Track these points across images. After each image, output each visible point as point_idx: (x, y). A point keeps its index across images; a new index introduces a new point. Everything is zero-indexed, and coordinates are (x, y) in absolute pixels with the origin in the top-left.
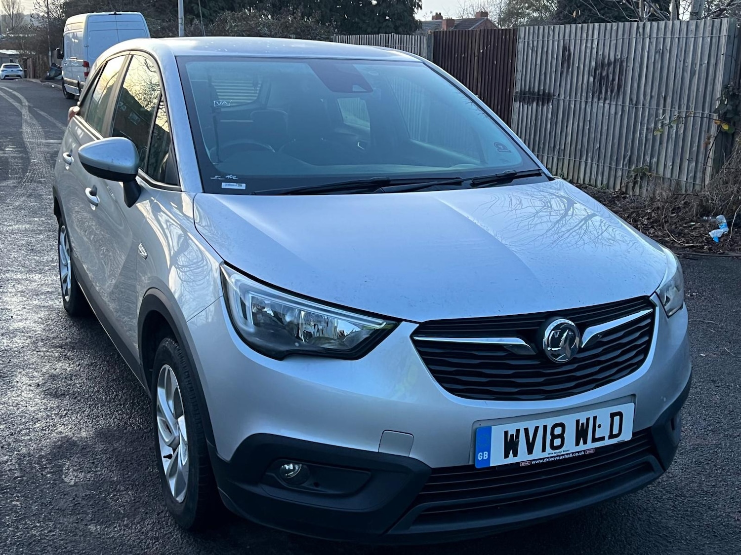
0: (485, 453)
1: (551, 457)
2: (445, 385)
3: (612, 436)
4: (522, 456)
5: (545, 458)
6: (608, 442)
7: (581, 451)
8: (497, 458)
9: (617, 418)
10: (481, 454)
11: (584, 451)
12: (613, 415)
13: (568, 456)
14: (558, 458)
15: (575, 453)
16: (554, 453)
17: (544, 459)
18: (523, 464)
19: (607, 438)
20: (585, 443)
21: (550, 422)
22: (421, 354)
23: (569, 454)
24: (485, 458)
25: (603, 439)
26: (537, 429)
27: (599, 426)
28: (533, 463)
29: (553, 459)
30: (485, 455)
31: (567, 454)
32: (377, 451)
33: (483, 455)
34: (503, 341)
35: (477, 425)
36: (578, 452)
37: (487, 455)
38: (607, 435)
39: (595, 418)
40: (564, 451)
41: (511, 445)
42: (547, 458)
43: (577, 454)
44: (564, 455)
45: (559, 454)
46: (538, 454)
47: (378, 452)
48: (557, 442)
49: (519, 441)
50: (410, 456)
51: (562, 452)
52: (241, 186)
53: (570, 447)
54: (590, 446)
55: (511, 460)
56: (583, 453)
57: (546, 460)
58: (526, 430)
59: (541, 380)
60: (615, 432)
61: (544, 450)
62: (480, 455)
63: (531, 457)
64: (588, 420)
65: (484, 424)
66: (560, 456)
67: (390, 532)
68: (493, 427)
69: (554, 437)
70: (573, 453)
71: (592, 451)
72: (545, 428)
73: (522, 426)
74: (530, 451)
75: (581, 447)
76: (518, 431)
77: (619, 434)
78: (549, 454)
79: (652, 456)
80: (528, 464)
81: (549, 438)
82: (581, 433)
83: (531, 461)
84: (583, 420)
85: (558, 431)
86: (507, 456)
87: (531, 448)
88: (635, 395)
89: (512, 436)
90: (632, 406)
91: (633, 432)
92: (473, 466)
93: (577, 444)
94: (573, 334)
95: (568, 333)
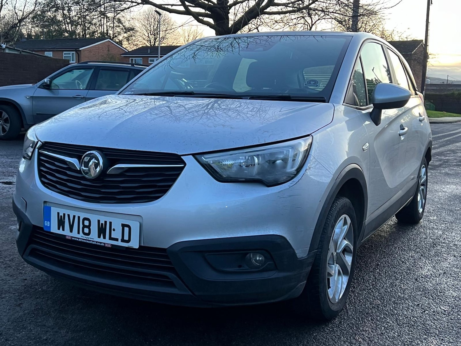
1: (83, 239)
3: (123, 240)
4: (66, 232)
6: (120, 243)
7: (102, 243)
8: (54, 227)
9: (126, 229)
11: (104, 243)
12: (124, 226)
13: (93, 243)
14: (87, 242)
16: (85, 237)
17: (79, 238)
18: (67, 237)
19: (120, 240)
20: (104, 238)
21: (83, 215)
22: (39, 160)
23: (94, 241)
24: (48, 226)
25: (117, 240)
26: (74, 217)
27: (114, 230)
28: (73, 239)
29: (84, 241)
30: (48, 224)
33: (47, 223)
37: (49, 224)
38: (120, 238)
39: (111, 223)
41: (61, 222)
42: (81, 239)
43: (99, 244)
44: (90, 241)
45: (88, 239)
46: (75, 234)
48: (86, 230)
49: (65, 222)
50: (26, 214)
53: (94, 237)
54: (107, 241)
55: (60, 232)
56: (103, 245)
57: (80, 240)
58: (69, 215)
59: (80, 187)
60: (126, 238)
61: (79, 233)
63: (71, 235)
64: (106, 222)
65: (48, 204)
68: (51, 207)
69: (84, 226)
70: (97, 242)
71: (109, 246)
72: (79, 217)
73: (67, 212)
74: (71, 231)
75: (101, 240)
76: (64, 214)
77: (128, 241)
78: (82, 237)
79: (173, 275)
80: (70, 238)
81: (81, 226)
82: (102, 230)
83: (72, 237)
84: (102, 222)
85: (87, 223)
86: (59, 228)
87: (71, 229)
88: (141, 217)
89: (61, 217)
90: (138, 224)
91: (142, 245)
92: (43, 228)
93: (99, 236)
94: (97, 162)
95: (94, 160)
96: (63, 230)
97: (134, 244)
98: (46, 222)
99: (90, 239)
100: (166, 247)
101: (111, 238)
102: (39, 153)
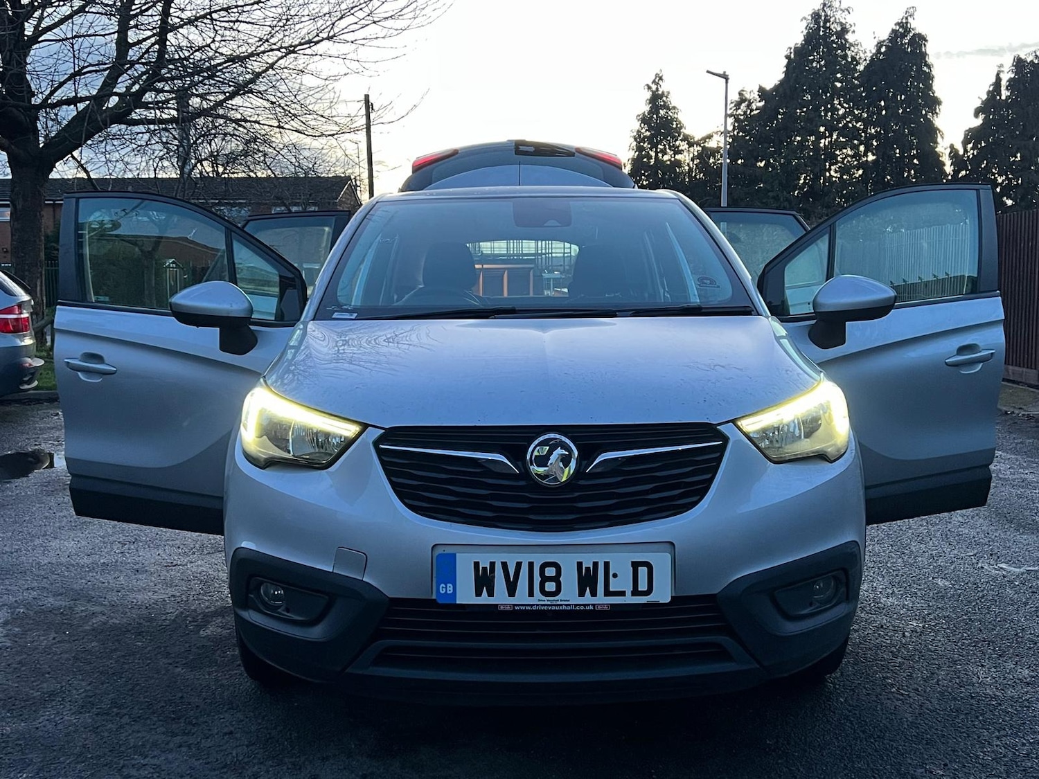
0: (448, 585)
1: (542, 605)
2: (406, 501)
3: (636, 592)
4: (500, 597)
5: (534, 605)
6: (630, 599)
7: (588, 605)
8: (466, 594)
9: (643, 571)
11: (594, 605)
12: (635, 565)
13: (569, 608)
14: (553, 608)
15: (580, 605)
16: (547, 600)
17: (532, 605)
18: (502, 608)
19: (629, 593)
20: (594, 594)
21: (539, 559)
22: (383, 463)
23: (570, 605)
24: (448, 592)
25: (622, 594)
26: (519, 565)
27: (615, 576)
28: (517, 608)
29: (546, 608)
30: (448, 589)
31: (567, 605)
32: (331, 571)
33: (446, 588)
35: (439, 551)
36: (585, 605)
37: (451, 589)
38: (629, 591)
39: (607, 565)
40: (561, 601)
41: (484, 581)
42: (537, 605)
43: (582, 608)
44: (561, 605)
45: (554, 603)
46: (522, 598)
47: (333, 572)
48: (550, 587)
49: (494, 577)
50: (364, 580)
51: (558, 601)
52: (352, 315)
53: (570, 595)
54: (601, 599)
55: (484, 599)
56: (592, 608)
57: (534, 608)
58: (504, 565)
59: (525, 505)
60: (643, 586)
61: (531, 594)
62: (443, 587)
63: (512, 600)
64: (596, 564)
65: (449, 550)
66: (555, 605)
67: (349, 670)
68: (457, 554)
69: (544, 579)
70: (576, 605)
71: (606, 608)
72: (531, 565)
73: (498, 558)
74: (512, 592)
75: (588, 599)
76: (492, 564)
77: (649, 592)
78: (539, 600)
79: (727, 638)
80: (508, 608)
81: (537, 579)
82: (587, 580)
83: (514, 605)
84: (588, 564)
85: (550, 572)
86: (479, 594)
87: (512, 589)
88: (672, 544)
89: (485, 569)
90: (668, 557)
91: (674, 595)
92: (435, 600)
93: (582, 594)
94: (567, 453)
95: (559, 451)
96: (491, 594)
97: (663, 594)
98: (443, 585)
99: (558, 603)
100: (716, 590)
101: (608, 593)
102: (380, 452)
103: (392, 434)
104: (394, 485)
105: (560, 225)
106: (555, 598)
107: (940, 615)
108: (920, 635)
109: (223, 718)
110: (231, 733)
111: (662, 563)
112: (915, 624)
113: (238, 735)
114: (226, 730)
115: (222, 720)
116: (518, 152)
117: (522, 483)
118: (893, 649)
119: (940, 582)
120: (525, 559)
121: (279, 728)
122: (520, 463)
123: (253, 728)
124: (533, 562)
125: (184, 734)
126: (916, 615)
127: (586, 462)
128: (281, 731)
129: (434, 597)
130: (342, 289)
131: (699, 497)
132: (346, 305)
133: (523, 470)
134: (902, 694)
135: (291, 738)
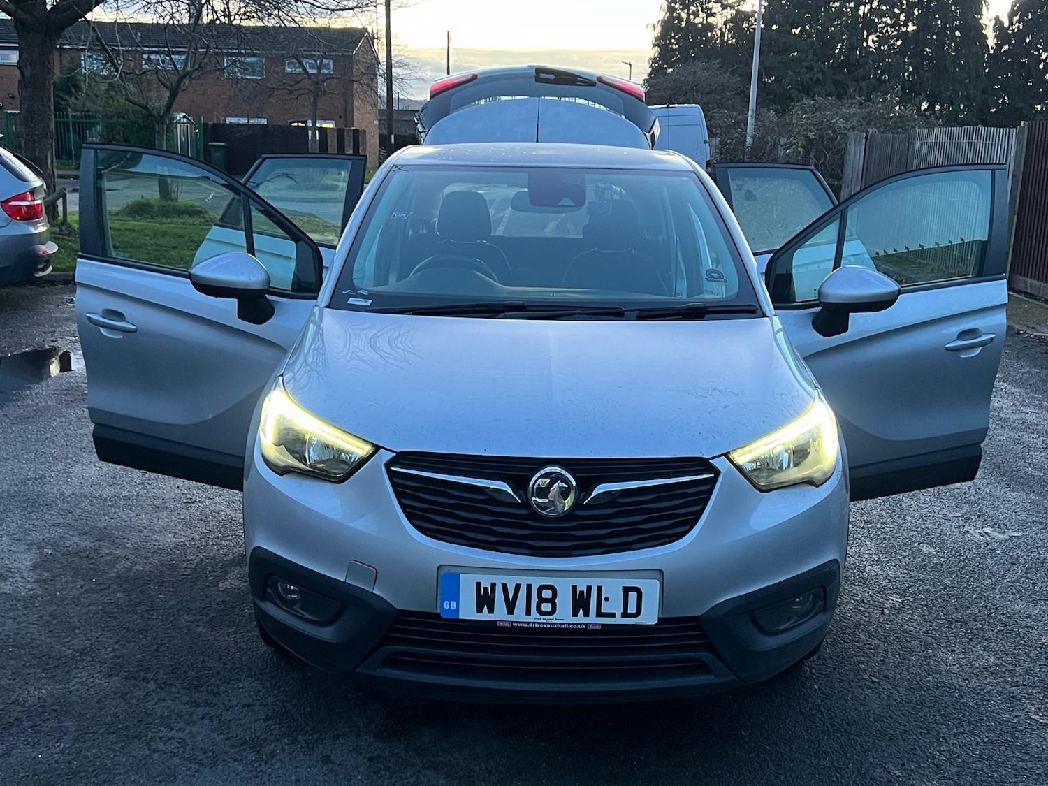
0: (452, 602)
1: (538, 623)
2: (415, 522)
3: (625, 614)
4: (499, 614)
5: (531, 622)
6: (619, 620)
7: (581, 624)
8: (468, 610)
9: (633, 596)
10: (447, 602)
11: (586, 625)
12: (626, 590)
13: (563, 626)
14: (549, 626)
15: (573, 624)
16: (543, 619)
17: (529, 623)
18: (501, 624)
19: (619, 614)
20: (586, 614)
21: (536, 582)
22: (394, 485)
23: (564, 624)
24: (452, 608)
25: (613, 615)
26: (518, 587)
27: (607, 599)
28: (515, 625)
29: (541, 626)
30: (452, 605)
31: (560, 624)
32: (343, 580)
33: (450, 604)
34: (482, 483)
35: (443, 571)
36: (577, 624)
37: (455, 605)
38: (619, 612)
39: (600, 589)
40: (557, 619)
41: (485, 599)
42: (534, 623)
43: (575, 627)
44: (556, 623)
45: (550, 621)
46: (519, 616)
47: (345, 582)
48: (546, 607)
49: (495, 597)
50: (374, 592)
51: (553, 619)
52: (367, 302)
53: (564, 615)
54: (593, 620)
55: (485, 616)
56: (584, 627)
57: (531, 625)
58: (505, 586)
59: (527, 532)
60: (632, 609)
61: (528, 612)
62: (447, 604)
63: (510, 618)
64: (589, 588)
65: (453, 570)
66: (550, 623)
68: (461, 575)
69: (541, 600)
70: (569, 624)
71: (597, 627)
72: (529, 587)
73: (499, 580)
74: (510, 610)
75: (581, 619)
76: (493, 585)
77: (637, 614)
78: (535, 619)
79: (708, 654)
80: (507, 625)
81: (534, 600)
82: (580, 603)
83: (512, 622)
84: (582, 588)
85: (547, 594)
86: (480, 610)
87: (511, 608)
88: (661, 571)
89: (486, 589)
90: (657, 583)
91: (661, 616)
92: (439, 614)
93: (575, 614)
94: (567, 486)
95: (559, 484)
96: (491, 611)
97: (650, 617)
99: (554, 621)
100: (699, 612)
101: (599, 614)
102: (391, 474)
103: (403, 458)
104: (403, 506)
105: (574, 205)
106: (551, 617)
107: (920, 588)
108: (898, 613)
109: (242, 688)
110: (249, 705)
111: (651, 589)
112: (895, 599)
113: (256, 708)
114: (245, 701)
115: (241, 690)
116: (538, 80)
117: (524, 512)
118: (871, 628)
119: (925, 549)
120: (524, 581)
121: (294, 702)
122: (522, 492)
123: (270, 700)
124: (531, 585)
125: (206, 704)
126: (897, 588)
127: (584, 493)
128: (296, 705)
129: (438, 611)
130: (358, 271)
131: (689, 527)
132: (361, 289)
133: (525, 500)
134: (873, 682)
135: (305, 714)
